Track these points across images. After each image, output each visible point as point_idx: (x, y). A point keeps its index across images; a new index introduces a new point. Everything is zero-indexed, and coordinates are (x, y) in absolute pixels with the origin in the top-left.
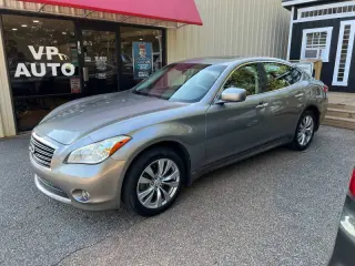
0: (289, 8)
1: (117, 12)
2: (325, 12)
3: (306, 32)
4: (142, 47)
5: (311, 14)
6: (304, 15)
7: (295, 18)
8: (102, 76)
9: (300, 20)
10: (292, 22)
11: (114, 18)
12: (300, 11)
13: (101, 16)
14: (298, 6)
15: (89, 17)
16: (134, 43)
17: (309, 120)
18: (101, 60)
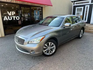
0: (72, 2)
1: (30, 2)
2: (80, 3)
3: (77, 8)
4: (37, 12)
5: (78, 3)
6: (76, 4)
7: (74, 4)
8: (27, 20)
9: (75, 5)
10: (73, 5)
11: (30, 4)
12: (75, 3)
13: (26, 3)
14: (75, 1)
15: (23, 4)
16: (35, 11)
17: (82, 31)
18: (26, 15)
